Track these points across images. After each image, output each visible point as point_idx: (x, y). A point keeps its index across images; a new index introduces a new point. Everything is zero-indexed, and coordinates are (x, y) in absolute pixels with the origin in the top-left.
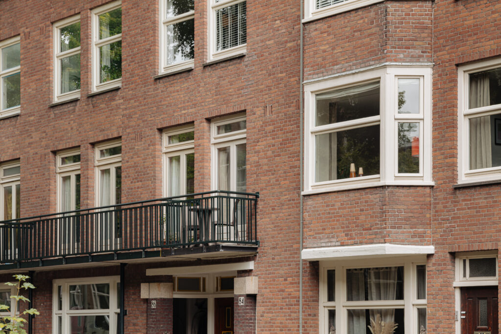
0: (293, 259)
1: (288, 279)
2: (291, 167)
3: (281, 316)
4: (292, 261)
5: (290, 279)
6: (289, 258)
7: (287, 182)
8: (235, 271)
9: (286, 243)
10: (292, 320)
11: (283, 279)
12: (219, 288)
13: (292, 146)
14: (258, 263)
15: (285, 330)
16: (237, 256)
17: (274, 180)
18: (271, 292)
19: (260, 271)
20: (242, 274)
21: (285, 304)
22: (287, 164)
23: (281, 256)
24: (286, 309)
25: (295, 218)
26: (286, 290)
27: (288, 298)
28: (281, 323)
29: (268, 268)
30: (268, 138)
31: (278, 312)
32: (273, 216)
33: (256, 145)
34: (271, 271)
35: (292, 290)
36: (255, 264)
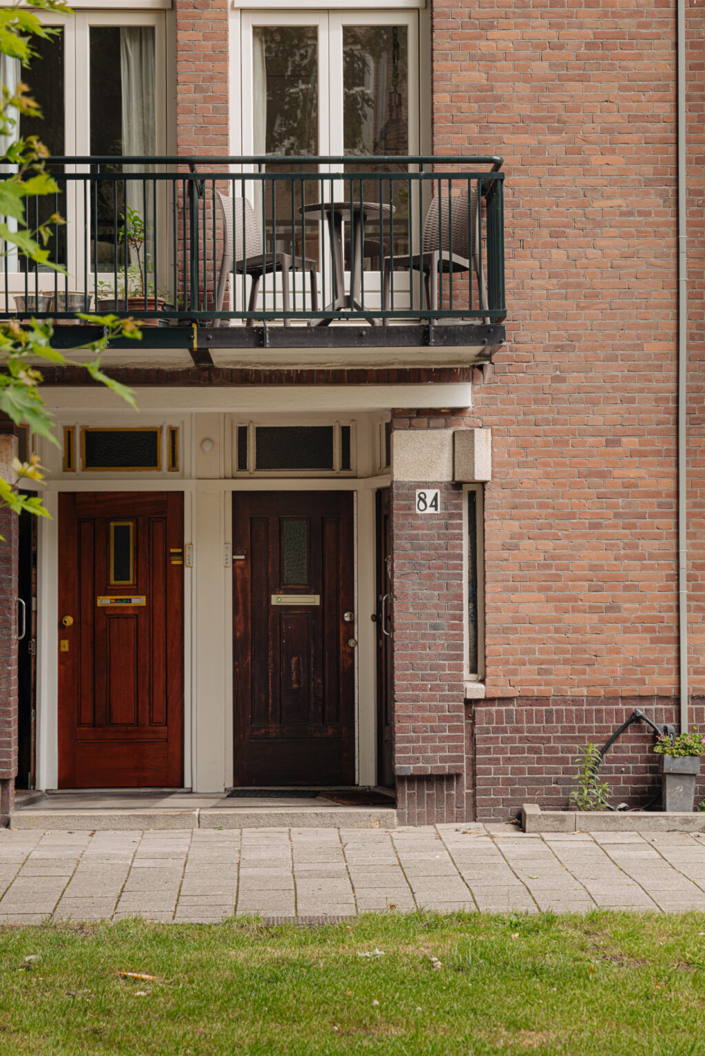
0: (647, 384)
1: (624, 440)
2: (631, 119)
3: (593, 548)
4: (641, 391)
5: (631, 443)
6: (631, 379)
7: (617, 160)
8: (385, 409)
9: (613, 337)
10: (640, 558)
11: (603, 439)
12: (79, 460)
13: (640, 57)
14: (489, 390)
15: (612, 589)
16: (392, 364)
17: (563, 147)
18: (547, 475)
19: (500, 412)
20: (414, 421)
21: (610, 513)
22: (614, 107)
23: (591, 374)
24: (615, 526)
25: (650, 265)
26: (617, 472)
27: (621, 495)
28: (593, 568)
29: (533, 407)
30: (533, 22)
31: (584, 536)
32: (558, 255)
33: (479, 38)
34: (550, 416)
35: (643, 472)
36: (474, 393)
